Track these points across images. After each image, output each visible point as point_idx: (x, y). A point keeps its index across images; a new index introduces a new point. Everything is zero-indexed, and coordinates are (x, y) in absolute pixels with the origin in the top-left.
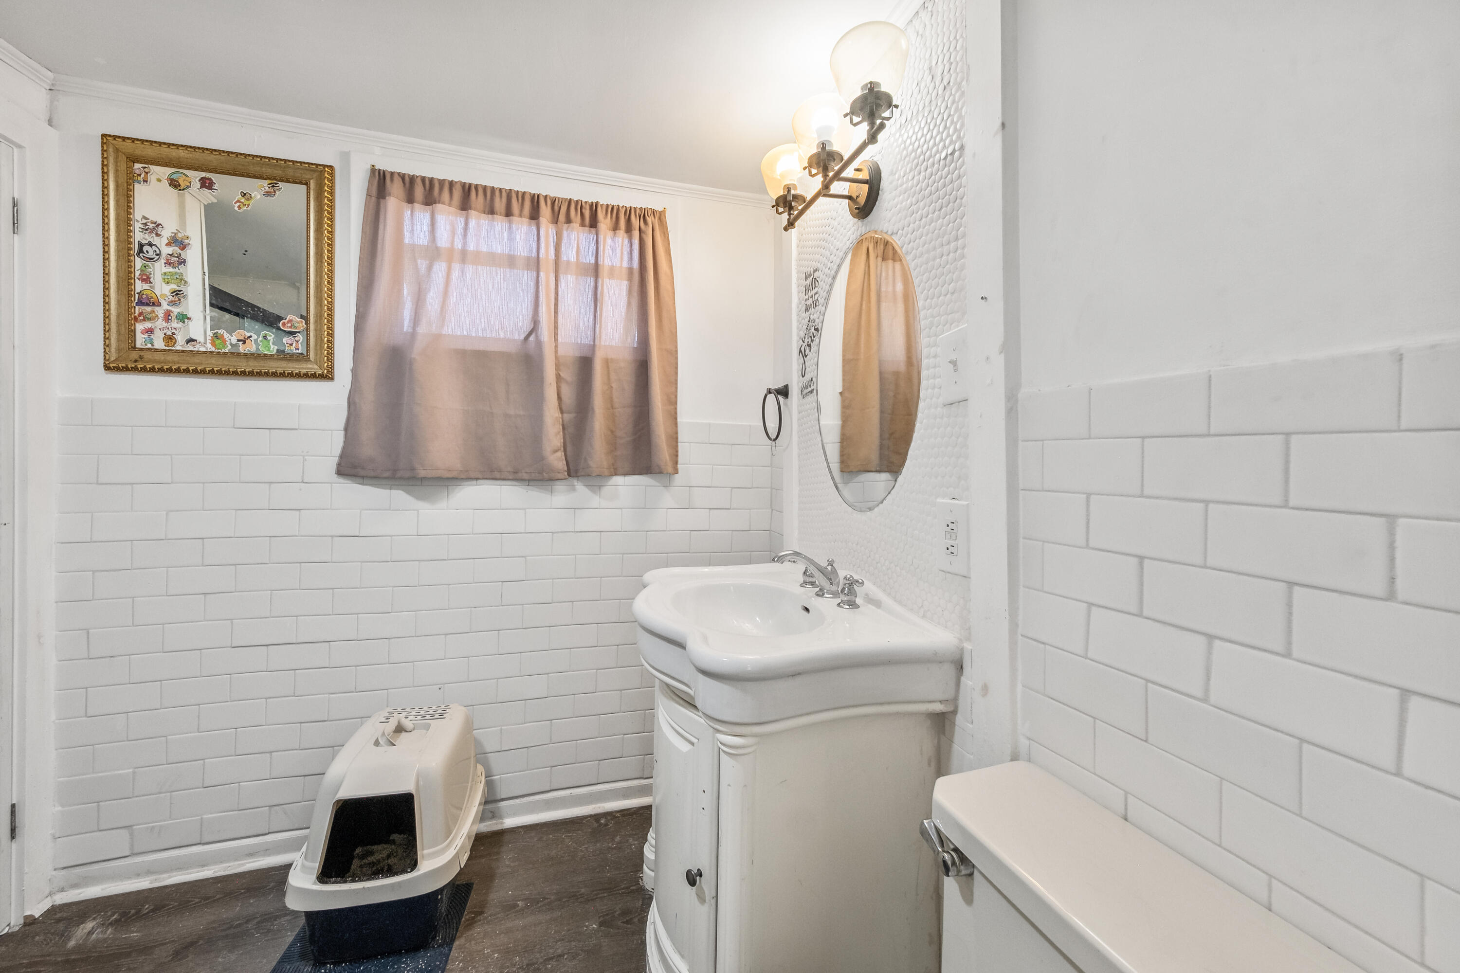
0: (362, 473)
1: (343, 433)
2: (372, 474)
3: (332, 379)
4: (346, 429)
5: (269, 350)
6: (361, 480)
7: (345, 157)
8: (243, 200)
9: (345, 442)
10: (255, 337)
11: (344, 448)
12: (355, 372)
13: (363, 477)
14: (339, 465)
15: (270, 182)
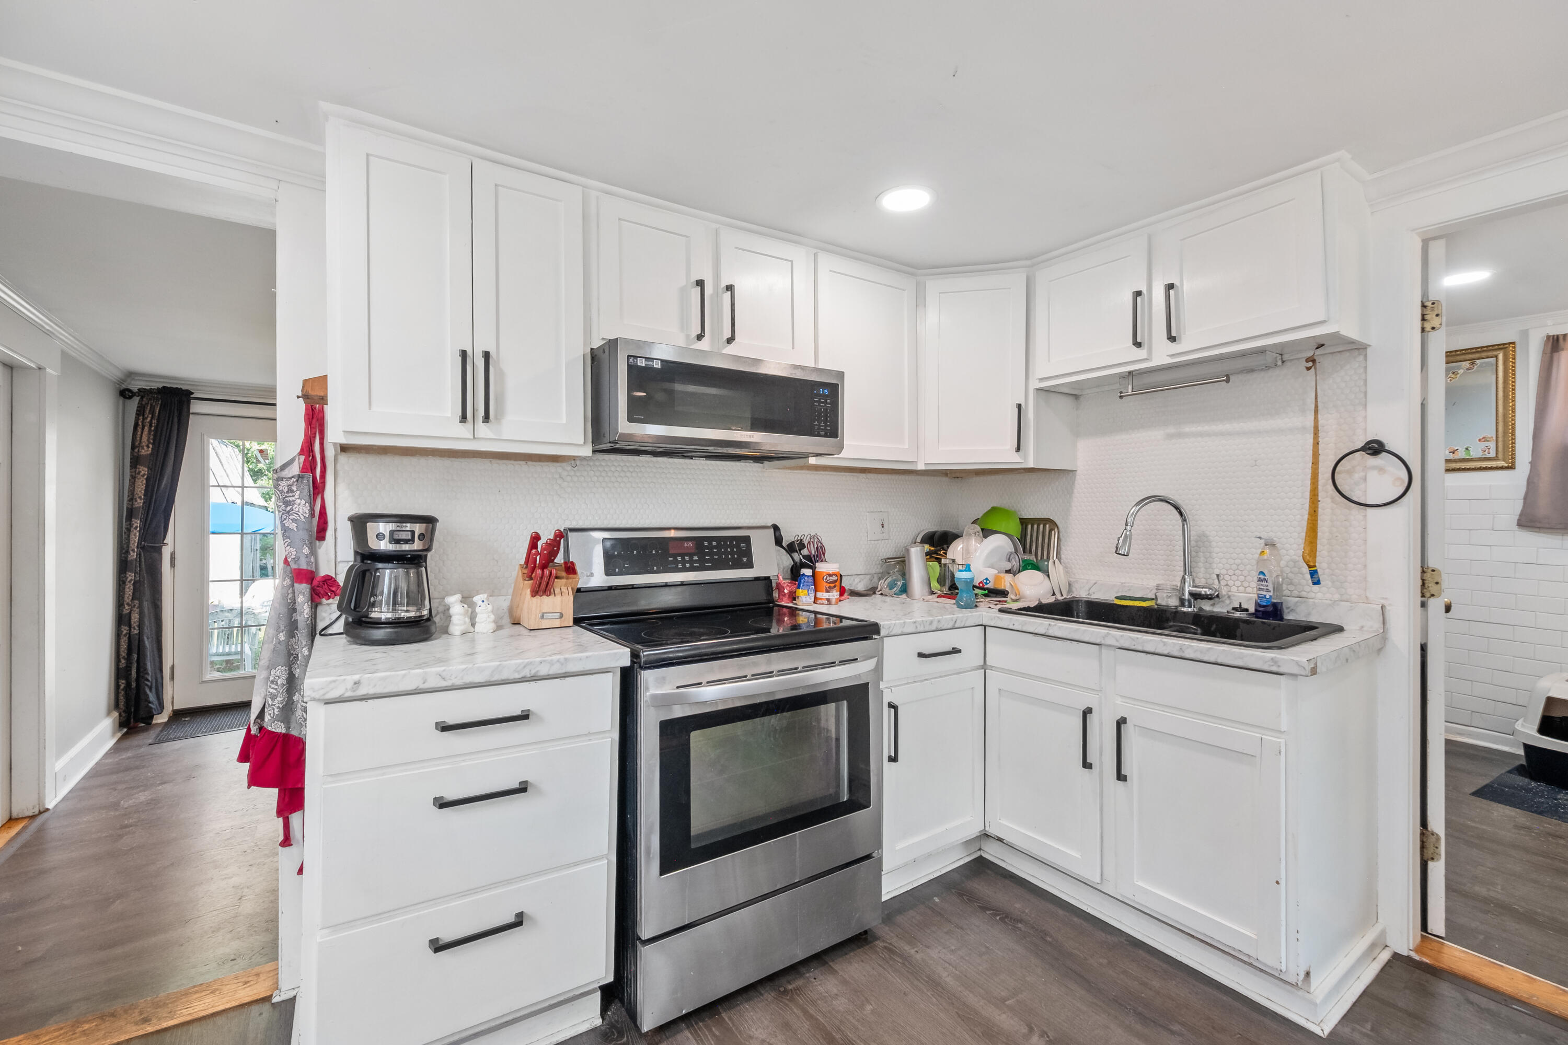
0: (1539, 525)
1: (1522, 501)
2: (1547, 526)
3: (1515, 468)
4: (1525, 498)
5: (1470, 456)
6: (1537, 530)
7: (1525, 334)
8: (1453, 376)
9: (1524, 506)
10: (1460, 449)
11: (1522, 511)
12: (1533, 464)
13: (1539, 528)
14: (1519, 520)
15: (1470, 362)
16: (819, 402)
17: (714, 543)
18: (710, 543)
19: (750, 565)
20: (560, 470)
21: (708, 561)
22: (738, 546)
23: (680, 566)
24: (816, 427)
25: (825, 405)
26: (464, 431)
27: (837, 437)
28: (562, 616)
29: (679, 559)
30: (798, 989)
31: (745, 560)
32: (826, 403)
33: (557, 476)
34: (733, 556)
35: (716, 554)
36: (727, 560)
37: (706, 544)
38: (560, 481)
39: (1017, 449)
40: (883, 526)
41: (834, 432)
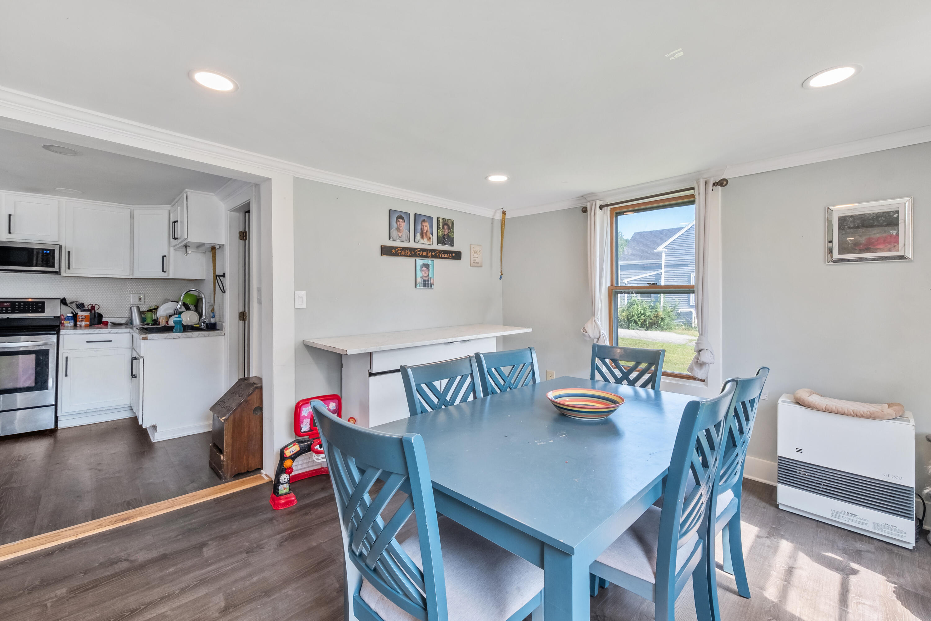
17: (22, 304)
19: (43, 312)
21: (17, 310)
22: (38, 305)
27: (55, 267)
31: (40, 310)
32: (51, 255)
34: (35, 309)
35: (22, 308)
36: (29, 310)
37: (17, 304)
39: (163, 271)
40: (140, 299)
41: (53, 266)
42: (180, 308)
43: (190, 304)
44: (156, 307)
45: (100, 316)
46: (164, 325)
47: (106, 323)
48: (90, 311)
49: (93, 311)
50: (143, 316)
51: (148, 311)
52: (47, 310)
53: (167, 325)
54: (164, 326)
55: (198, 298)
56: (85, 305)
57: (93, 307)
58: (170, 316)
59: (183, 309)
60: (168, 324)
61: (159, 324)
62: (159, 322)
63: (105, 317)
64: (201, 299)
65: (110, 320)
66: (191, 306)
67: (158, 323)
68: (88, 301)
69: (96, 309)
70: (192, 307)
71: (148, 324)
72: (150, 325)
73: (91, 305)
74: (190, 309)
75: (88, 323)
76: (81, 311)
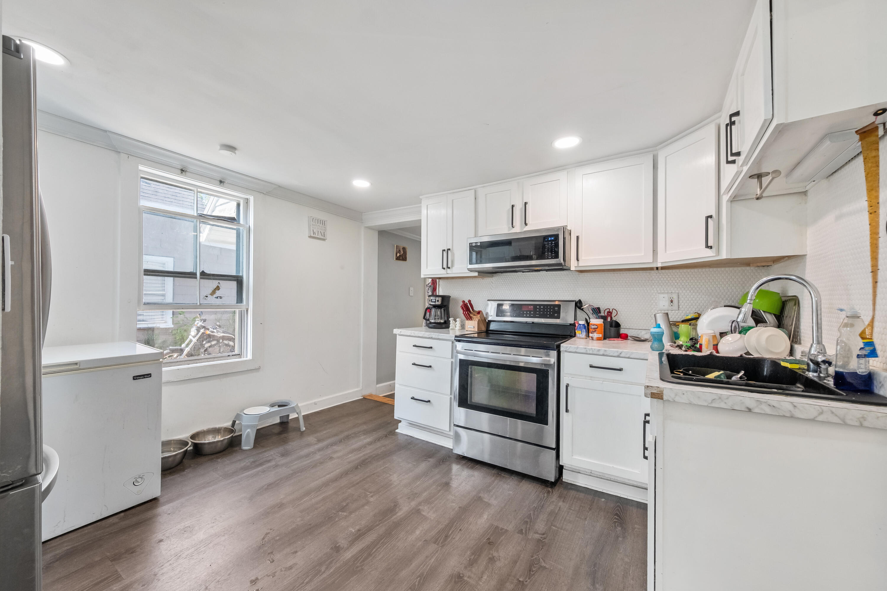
16: (548, 244)
17: (542, 307)
18: (540, 307)
19: (558, 317)
20: (492, 280)
21: (538, 314)
22: (554, 309)
23: (525, 315)
24: (546, 255)
25: (551, 245)
26: (443, 271)
27: (558, 258)
28: (474, 327)
29: (525, 312)
30: (504, 477)
31: (556, 315)
32: (552, 243)
33: (491, 282)
34: (550, 313)
35: (542, 311)
36: (547, 314)
37: (538, 307)
38: (491, 284)
39: (707, 246)
40: (672, 301)
41: (557, 256)
42: (744, 321)
43: (764, 312)
44: (697, 316)
45: (617, 325)
46: (708, 353)
47: (625, 337)
48: (604, 318)
49: (609, 319)
50: (674, 329)
51: (684, 321)
52: (562, 315)
53: (715, 353)
54: (708, 355)
55: (784, 299)
56: (601, 309)
57: (610, 313)
58: (722, 334)
59: (751, 322)
60: (718, 352)
61: (700, 350)
62: (701, 345)
63: (625, 327)
64: (796, 300)
65: (630, 333)
66: (768, 315)
67: (698, 346)
68: (604, 305)
69: (613, 315)
70: (770, 318)
71: (680, 347)
72: (683, 348)
73: (608, 310)
74: (766, 322)
75: (601, 336)
76: (597, 318)
